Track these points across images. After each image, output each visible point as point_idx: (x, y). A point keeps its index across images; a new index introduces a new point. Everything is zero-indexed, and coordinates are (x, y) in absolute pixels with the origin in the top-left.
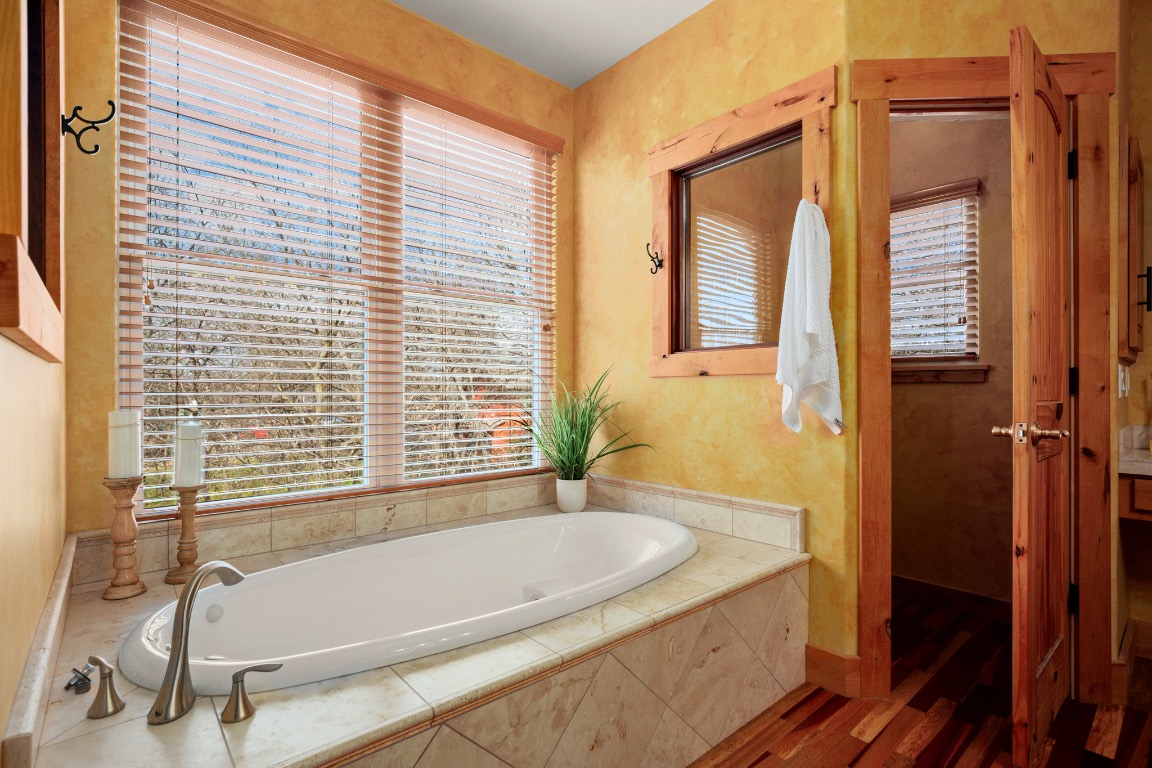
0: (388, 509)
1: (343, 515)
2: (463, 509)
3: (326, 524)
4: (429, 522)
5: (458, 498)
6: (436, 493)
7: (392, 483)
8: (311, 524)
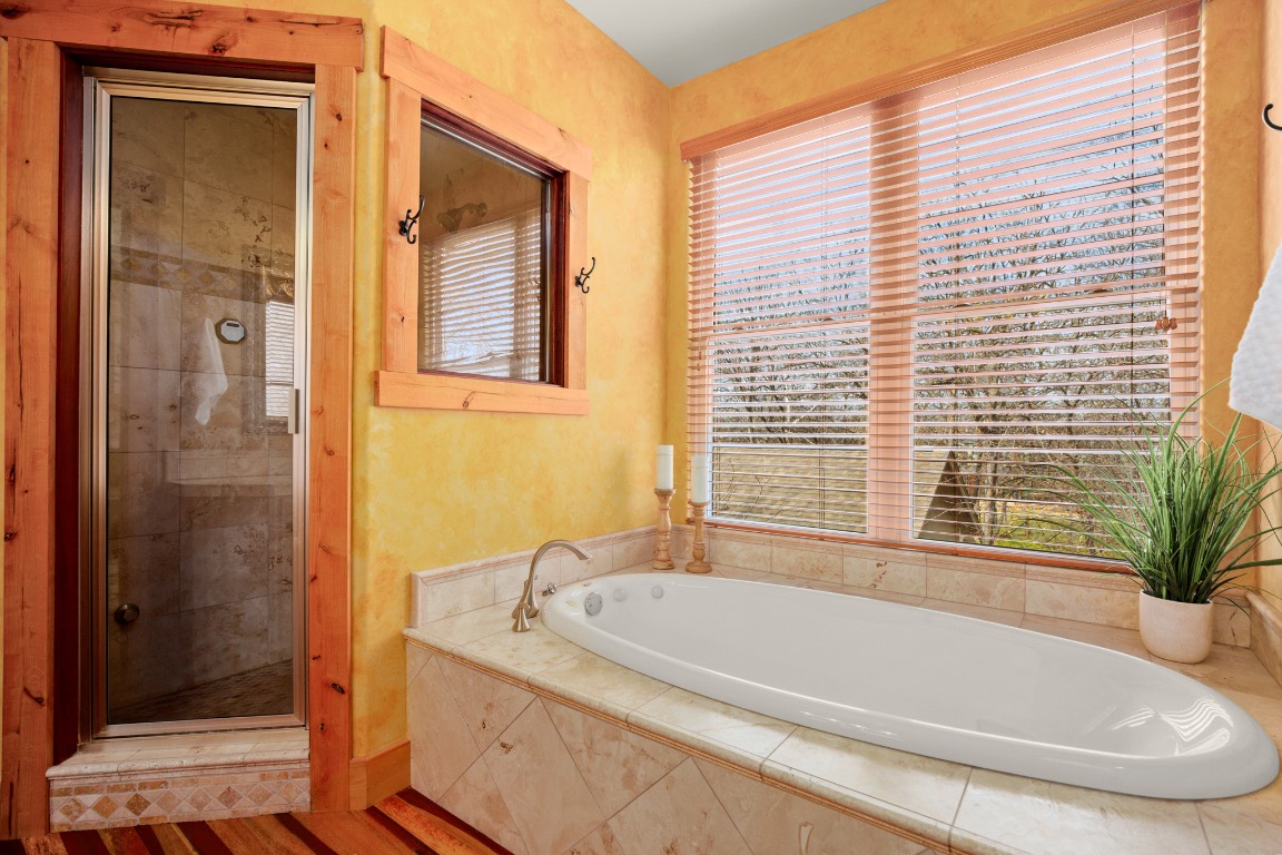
0: (878, 565)
1: (831, 557)
2: (985, 594)
3: (815, 562)
4: (930, 594)
5: (972, 575)
6: (940, 562)
7: (893, 537)
8: (801, 558)
